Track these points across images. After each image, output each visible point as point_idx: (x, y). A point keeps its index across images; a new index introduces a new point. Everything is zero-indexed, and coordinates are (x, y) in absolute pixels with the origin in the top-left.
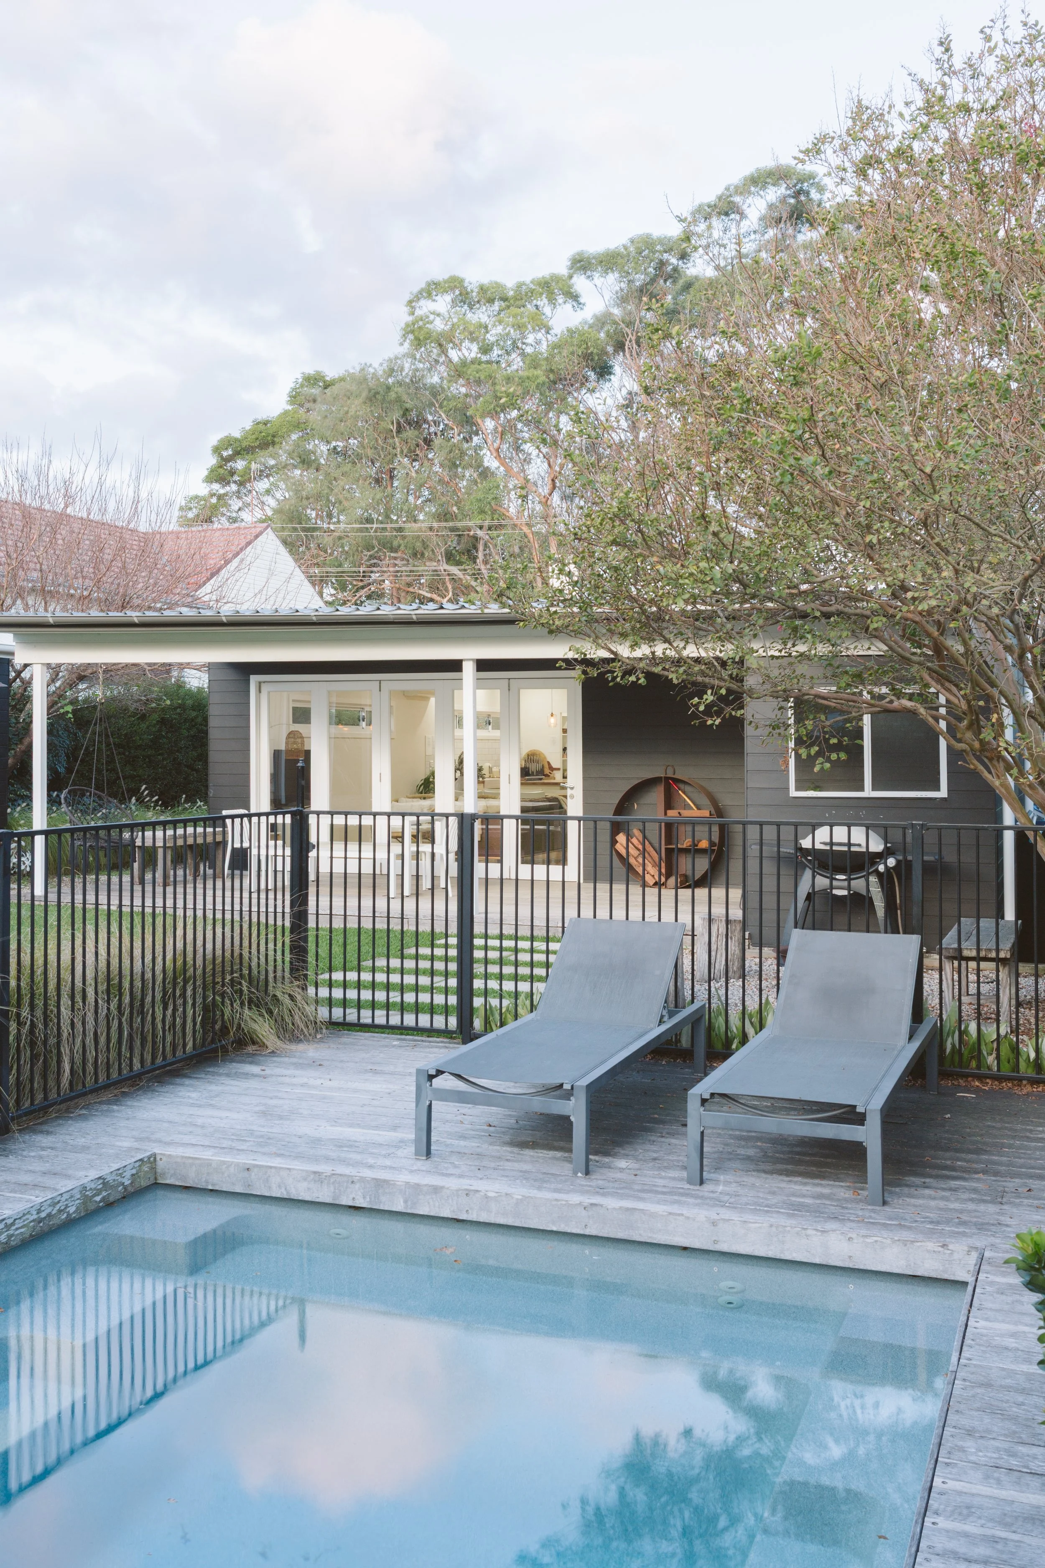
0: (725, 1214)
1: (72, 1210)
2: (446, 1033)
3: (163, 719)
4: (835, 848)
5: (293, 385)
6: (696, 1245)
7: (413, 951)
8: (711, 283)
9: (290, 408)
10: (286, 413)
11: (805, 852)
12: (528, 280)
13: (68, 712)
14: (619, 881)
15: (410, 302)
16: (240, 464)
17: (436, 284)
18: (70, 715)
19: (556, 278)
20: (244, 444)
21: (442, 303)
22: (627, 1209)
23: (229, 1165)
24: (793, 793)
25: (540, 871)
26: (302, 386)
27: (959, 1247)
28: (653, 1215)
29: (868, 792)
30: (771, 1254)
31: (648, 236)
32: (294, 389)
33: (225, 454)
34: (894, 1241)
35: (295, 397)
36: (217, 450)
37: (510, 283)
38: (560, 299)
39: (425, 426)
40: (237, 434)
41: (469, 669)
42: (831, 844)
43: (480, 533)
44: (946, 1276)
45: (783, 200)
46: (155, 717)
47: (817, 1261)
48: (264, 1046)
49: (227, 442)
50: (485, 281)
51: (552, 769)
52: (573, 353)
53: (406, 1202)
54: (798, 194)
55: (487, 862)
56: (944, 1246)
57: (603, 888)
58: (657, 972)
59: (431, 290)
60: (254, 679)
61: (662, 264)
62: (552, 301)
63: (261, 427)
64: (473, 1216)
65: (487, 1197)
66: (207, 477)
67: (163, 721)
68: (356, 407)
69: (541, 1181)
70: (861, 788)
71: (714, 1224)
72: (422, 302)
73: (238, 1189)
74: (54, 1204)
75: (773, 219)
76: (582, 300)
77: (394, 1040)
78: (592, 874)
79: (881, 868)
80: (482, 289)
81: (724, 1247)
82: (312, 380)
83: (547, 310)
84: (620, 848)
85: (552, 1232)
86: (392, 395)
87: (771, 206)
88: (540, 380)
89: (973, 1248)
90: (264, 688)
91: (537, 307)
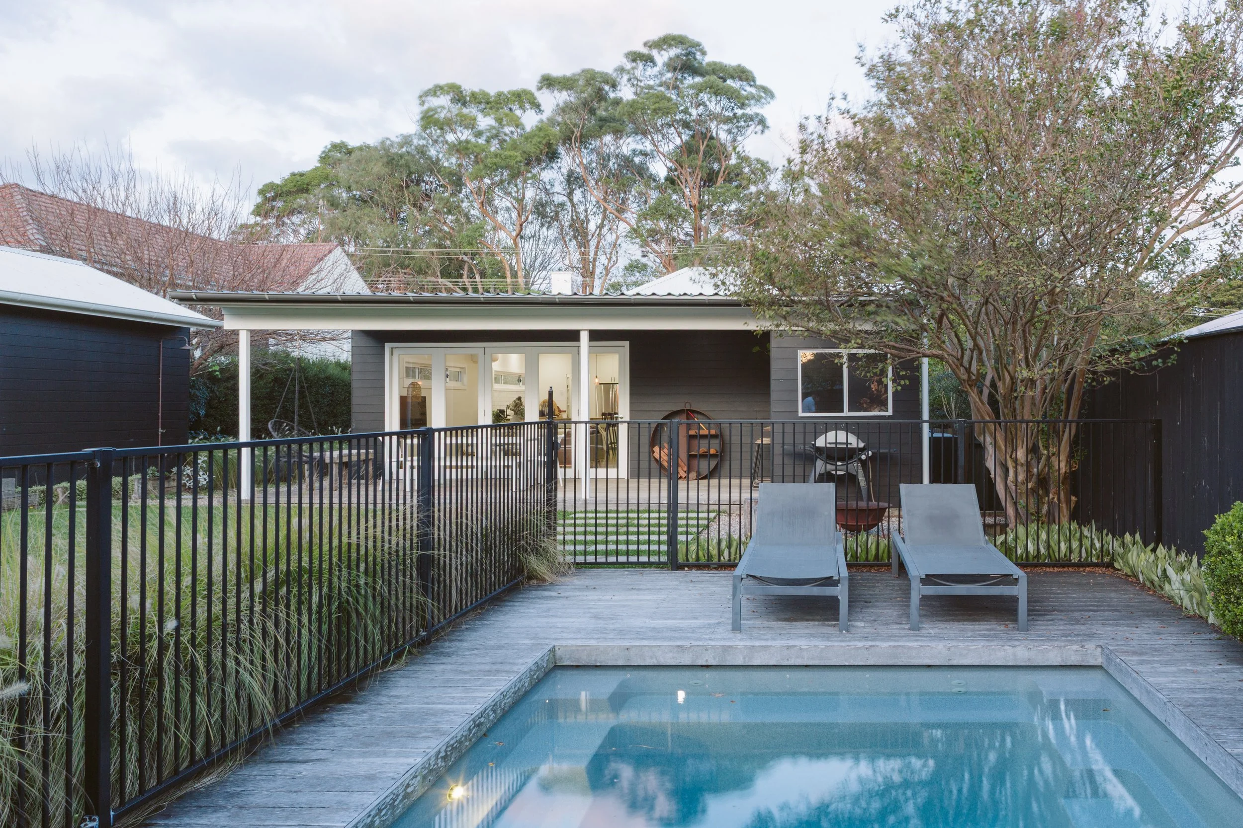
0: (954, 643)
1: (526, 684)
2: (658, 565)
3: (276, 378)
4: (839, 446)
5: (323, 149)
6: (938, 663)
7: (561, 522)
8: (632, 104)
9: (318, 165)
10: (316, 169)
11: (819, 450)
12: (506, 91)
13: (215, 371)
14: (655, 477)
15: (421, 97)
16: (279, 204)
17: (441, 88)
18: (217, 373)
19: (526, 92)
20: (285, 189)
21: (444, 101)
22: (894, 647)
23: (613, 647)
24: (801, 414)
25: (602, 472)
26: (330, 151)
27: (1090, 646)
28: (910, 648)
29: (845, 413)
30: (983, 663)
31: (593, 70)
32: (324, 152)
33: (268, 195)
34: (1054, 647)
35: (325, 158)
36: (262, 192)
37: (492, 92)
38: (527, 106)
39: (423, 184)
40: (278, 181)
41: (584, 337)
42: (836, 443)
43: (466, 258)
44: (1083, 664)
45: (678, 56)
46: (271, 377)
47: (1010, 664)
48: (544, 580)
49: (270, 186)
50: (476, 90)
51: (560, 411)
52: (540, 143)
53: (744, 658)
54: (687, 55)
55: (565, 468)
56: (1083, 647)
57: (644, 482)
58: (826, 513)
59: (436, 91)
60: (388, 346)
61: (600, 90)
62: (522, 107)
63: (298, 178)
64: (792, 662)
65: (801, 649)
66: (254, 211)
67: (276, 380)
68: (378, 168)
69: (826, 637)
70: (842, 411)
71: (949, 649)
72: (430, 98)
73: (620, 663)
74: (520, 682)
75: (671, 66)
76: (542, 108)
77: (620, 572)
78: (636, 472)
79: (863, 457)
80: (473, 95)
81: (955, 663)
82: (336, 147)
83: (518, 112)
84: (656, 455)
85: (845, 666)
86: (402, 162)
87: (670, 59)
88: (519, 159)
89: (1098, 646)
90: (396, 352)
91: (511, 109)
